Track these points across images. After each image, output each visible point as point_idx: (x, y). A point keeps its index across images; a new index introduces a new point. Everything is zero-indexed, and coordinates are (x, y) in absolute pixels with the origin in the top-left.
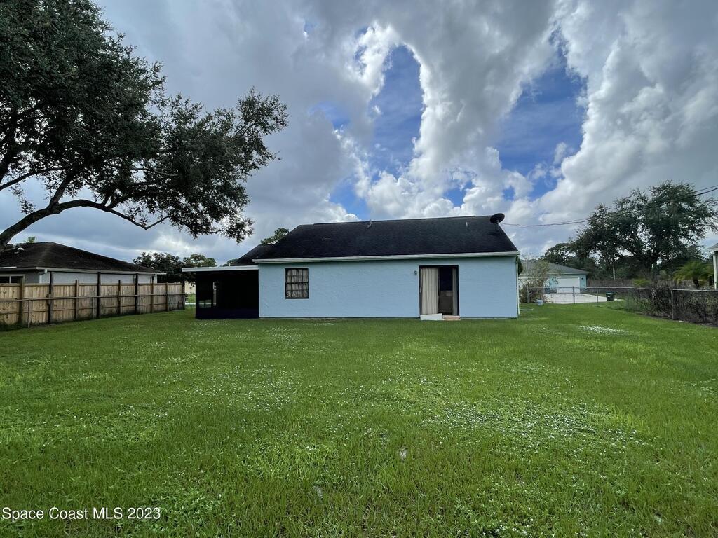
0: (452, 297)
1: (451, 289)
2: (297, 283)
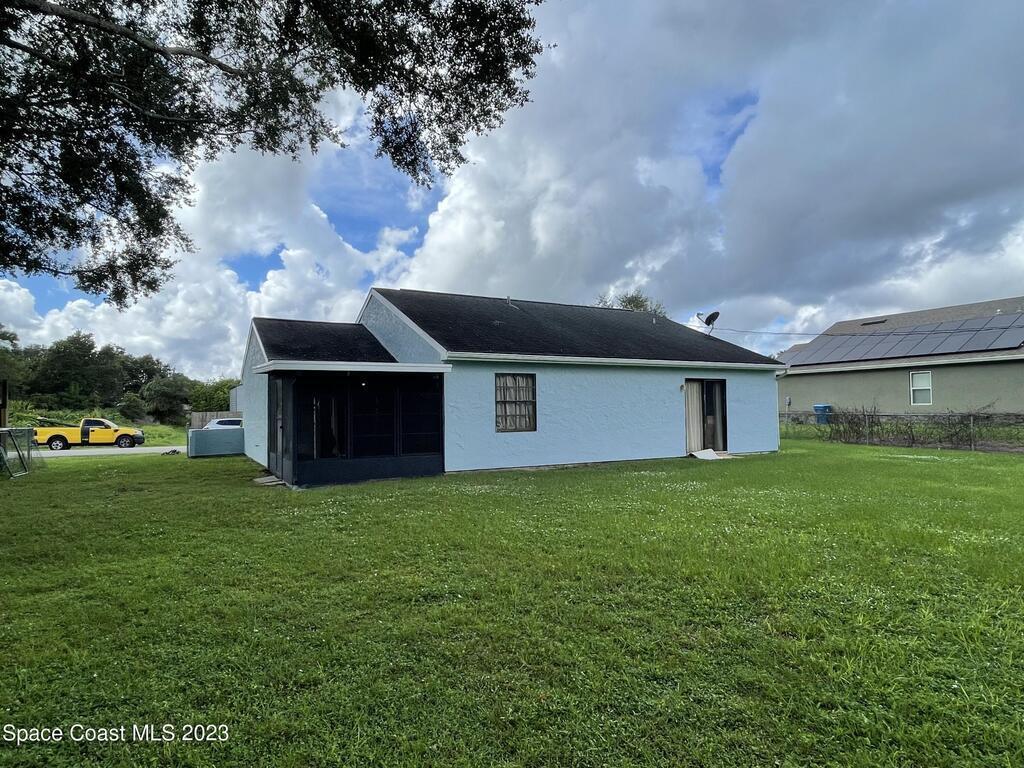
0: (716, 427)
1: (715, 414)
2: (515, 402)
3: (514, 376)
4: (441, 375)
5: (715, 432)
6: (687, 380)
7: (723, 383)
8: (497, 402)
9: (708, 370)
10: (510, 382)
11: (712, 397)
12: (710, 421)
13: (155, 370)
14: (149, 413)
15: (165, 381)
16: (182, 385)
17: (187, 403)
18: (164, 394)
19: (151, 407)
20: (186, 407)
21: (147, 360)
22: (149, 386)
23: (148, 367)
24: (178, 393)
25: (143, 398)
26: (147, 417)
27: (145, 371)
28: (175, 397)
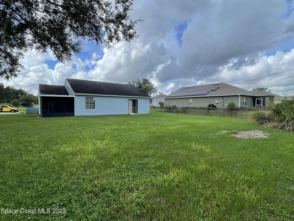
0: (135, 109)
1: (135, 106)
2: (90, 103)
3: (90, 98)
4: (74, 98)
5: (135, 110)
6: (129, 100)
7: (137, 100)
8: (86, 103)
9: (134, 97)
10: (89, 99)
11: (135, 103)
12: (134, 107)
13: (23, 93)
14: (22, 105)
15: (26, 96)
16: (31, 97)
17: (33, 102)
18: (26, 100)
19: (22, 103)
20: (33, 103)
21: (21, 90)
22: (21, 97)
23: (21, 92)
24: (30, 99)
25: (19, 101)
26: (20, 106)
27: (20, 93)
28: (29, 101)
